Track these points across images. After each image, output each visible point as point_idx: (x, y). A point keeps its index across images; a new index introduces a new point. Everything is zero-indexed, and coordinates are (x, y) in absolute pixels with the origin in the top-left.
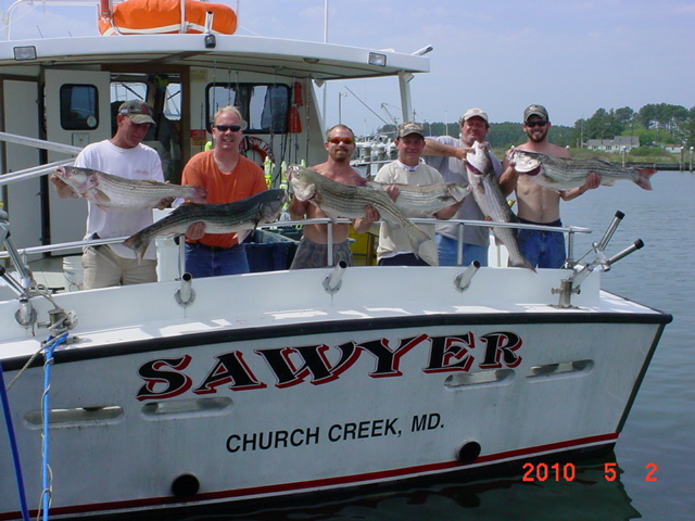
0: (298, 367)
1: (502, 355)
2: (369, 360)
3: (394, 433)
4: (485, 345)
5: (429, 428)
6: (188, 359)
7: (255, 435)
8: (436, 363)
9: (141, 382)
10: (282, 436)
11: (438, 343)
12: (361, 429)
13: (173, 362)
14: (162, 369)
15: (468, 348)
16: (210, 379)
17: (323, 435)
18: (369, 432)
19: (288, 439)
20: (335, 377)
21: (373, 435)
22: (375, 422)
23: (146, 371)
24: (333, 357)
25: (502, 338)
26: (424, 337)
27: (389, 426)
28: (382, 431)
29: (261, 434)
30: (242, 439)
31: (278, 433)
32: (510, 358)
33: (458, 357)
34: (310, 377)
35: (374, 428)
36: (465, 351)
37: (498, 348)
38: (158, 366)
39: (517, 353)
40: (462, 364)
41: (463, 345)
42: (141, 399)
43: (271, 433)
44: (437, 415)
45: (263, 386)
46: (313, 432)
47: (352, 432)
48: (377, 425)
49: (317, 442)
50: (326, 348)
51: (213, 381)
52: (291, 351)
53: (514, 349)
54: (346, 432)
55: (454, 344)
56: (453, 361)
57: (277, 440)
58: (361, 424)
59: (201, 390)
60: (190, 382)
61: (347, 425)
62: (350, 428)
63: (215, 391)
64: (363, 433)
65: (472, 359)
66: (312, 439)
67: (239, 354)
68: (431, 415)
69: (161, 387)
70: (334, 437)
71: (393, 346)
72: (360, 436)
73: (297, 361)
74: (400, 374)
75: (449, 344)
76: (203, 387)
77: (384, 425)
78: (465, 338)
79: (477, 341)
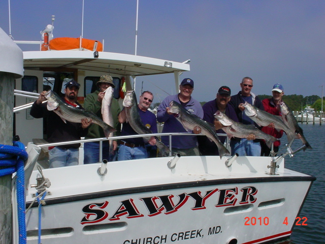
0: (159, 206)
1: (249, 197)
2: (192, 202)
3: (200, 236)
4: (242, 193)
5: (216, 233)
6: (107, 203)
7: (137, 240)
8: (221, 202)
9: (83, 215)
10: (149, 240)
11: (223, 192)
12: (186, 235)
13: (99, 205)
14: (94, 208)
15: (235, 195)
16: (117, 213)
17: (169, 239)
18: (189, 236)
19: (152, 241)
20: (176, 210)
21: (191, 237)
22: (192, 231)
23: (86, 209)
24: (176, 200)
25: (250, 189)
26: (217, 190)
27: (198, 233)
28: (195, 235)
29: (140, 239)
30: (131, 242)
31: (148, 238)
32: (252, 199)
33: (231, 199)
34: (165, 211)
35: (192, 234)
36: (234, 196)
37: (247, 194)
38: (91, 207)
39: (255, 197)
40: (232, 202)
41: (233, 193)
42: (83, 224)
43: (144, 239)
44: (220, 227)
45: (142, 216)
46: (164, 237)
47: (182, 236)
48: (193, 233)
49: (165, 242)
50: (172, 196)
51: (118, 214)
52: (156, 198)
53: (254, 195)
54: (179, 237)
55: (229, 193)
56: (228, 201)
57: (147, 242)
58: (186, 232)
59: (113, 218)
60: (107, 215)
61: (180, 233)
62: (181, 235)
63: (119, 219)
64: (187, 237)
65: (236, 200)
66: (163, 241)
67: (132, 200)
68: (217, 227)
69: (93, 217)
70: (173, 239)
71: (203, 195)
72: (185, 238)
73: (159, 203)
74: (205, 208)
75: (227, 193)
76: (113, 217)
77: (196, 233)
78: (234, 190)
79: (239, 191)
